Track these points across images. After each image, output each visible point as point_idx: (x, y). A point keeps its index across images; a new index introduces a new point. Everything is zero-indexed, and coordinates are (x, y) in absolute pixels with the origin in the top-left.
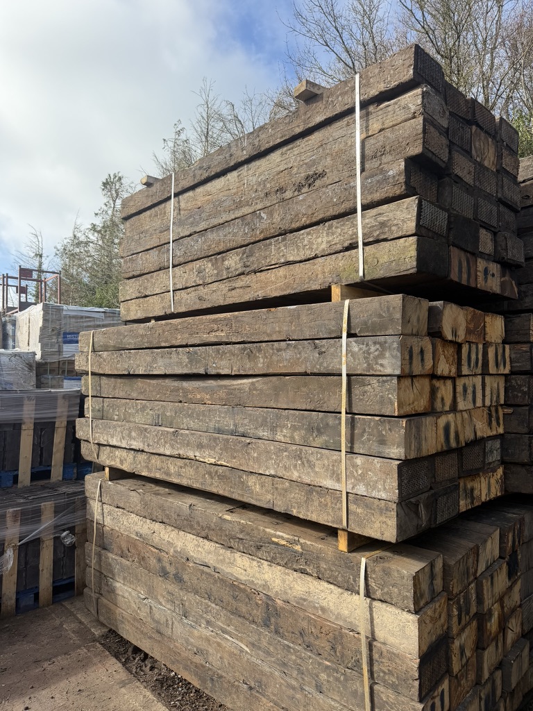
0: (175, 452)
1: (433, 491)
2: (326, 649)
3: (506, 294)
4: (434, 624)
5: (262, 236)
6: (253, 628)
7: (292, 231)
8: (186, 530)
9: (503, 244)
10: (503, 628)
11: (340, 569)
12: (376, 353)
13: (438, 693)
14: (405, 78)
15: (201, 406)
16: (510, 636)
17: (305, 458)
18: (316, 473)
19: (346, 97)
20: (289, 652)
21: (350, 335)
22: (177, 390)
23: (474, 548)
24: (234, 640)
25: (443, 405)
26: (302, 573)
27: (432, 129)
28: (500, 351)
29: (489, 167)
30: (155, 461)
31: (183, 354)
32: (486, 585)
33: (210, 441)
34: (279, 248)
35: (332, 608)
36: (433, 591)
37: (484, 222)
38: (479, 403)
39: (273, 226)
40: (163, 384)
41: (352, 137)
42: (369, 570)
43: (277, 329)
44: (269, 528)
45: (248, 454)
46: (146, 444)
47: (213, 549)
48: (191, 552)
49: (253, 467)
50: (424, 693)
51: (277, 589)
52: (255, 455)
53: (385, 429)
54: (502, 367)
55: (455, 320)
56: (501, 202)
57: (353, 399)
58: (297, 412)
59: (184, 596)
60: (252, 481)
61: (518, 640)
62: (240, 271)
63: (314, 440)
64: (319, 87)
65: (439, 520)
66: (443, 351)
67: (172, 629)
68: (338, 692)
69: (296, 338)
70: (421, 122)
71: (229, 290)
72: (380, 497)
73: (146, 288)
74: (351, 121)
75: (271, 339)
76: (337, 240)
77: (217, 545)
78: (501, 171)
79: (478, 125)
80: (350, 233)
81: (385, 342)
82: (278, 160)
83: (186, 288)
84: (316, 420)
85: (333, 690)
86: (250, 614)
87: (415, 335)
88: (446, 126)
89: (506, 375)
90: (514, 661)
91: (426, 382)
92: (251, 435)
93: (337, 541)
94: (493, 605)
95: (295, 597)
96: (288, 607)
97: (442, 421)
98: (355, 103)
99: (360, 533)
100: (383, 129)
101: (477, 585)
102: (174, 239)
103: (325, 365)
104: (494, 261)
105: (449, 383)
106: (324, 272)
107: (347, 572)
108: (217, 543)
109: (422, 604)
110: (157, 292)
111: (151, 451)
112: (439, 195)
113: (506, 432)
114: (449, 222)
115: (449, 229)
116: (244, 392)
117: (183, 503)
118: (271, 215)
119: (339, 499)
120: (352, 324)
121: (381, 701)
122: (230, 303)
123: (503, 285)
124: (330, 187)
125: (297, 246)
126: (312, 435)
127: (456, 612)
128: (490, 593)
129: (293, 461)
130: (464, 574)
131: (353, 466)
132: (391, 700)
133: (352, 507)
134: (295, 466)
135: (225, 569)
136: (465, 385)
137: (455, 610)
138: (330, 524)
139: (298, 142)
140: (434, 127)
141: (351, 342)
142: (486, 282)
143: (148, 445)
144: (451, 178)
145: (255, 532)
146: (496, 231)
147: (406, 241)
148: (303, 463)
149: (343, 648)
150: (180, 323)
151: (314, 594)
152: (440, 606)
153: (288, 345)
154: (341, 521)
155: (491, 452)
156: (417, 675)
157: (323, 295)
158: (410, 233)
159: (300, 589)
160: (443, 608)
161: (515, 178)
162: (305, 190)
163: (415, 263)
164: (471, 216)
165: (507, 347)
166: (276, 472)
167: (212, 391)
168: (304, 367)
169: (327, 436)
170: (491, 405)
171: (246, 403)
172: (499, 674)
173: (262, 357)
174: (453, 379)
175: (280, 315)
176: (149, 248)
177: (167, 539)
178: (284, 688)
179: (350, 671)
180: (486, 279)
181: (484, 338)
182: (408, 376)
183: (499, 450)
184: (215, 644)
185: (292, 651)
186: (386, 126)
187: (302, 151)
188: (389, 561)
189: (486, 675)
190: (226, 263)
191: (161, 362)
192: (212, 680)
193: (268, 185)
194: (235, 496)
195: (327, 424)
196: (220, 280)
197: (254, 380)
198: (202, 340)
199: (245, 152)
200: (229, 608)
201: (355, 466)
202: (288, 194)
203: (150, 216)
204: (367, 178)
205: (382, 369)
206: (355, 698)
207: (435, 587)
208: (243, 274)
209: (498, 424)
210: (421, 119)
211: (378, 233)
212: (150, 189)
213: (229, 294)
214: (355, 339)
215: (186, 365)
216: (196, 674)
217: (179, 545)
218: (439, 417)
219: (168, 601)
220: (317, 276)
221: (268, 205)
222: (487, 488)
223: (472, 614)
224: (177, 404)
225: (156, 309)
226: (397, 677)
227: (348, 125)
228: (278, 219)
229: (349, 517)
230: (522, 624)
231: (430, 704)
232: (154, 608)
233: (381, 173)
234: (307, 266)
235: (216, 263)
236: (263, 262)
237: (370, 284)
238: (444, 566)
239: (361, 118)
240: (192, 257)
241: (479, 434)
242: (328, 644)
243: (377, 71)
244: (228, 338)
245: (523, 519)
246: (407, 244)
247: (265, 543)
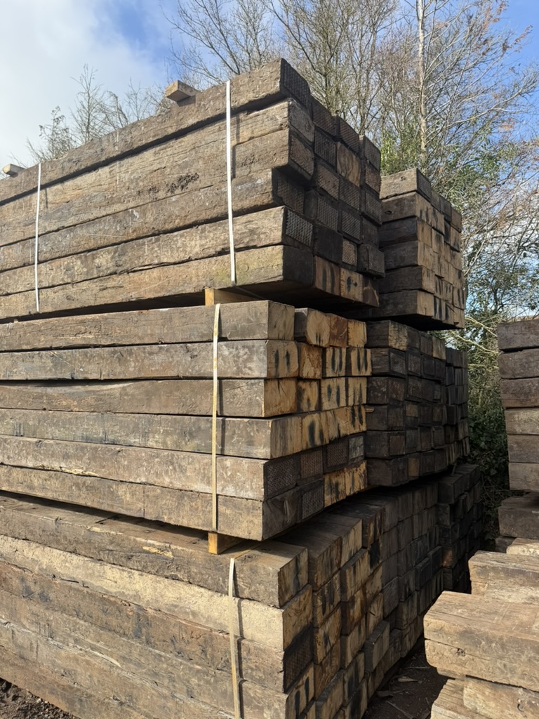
0: (39, 464)
1: (299, 488)
2: (197, 653)
3: (368, 303)
4: (299, 616)
5: (134, 236)
6: (124, 641)
7: (166, 232)
8: (52, 545)
9: (365, 256)
10: (365, 613)
11: (210, 572)
12: (245, 357)
13: (303, 682)
14: (272, 90)
15: (68, 414)
16: (372, 620)
17: (177, 463)
18: (187, 477)
19: (218, 103)
20: (161, 661)
21: (221, 339)
22: (41, 396)
23: (337, 540)
24: (103, 656)
25: (309, 405)
26: (173, 579)
27: (298, 142)
28: (362, 355)
29: (353, 182)
30: (16, 474)
31: (47, 357)
32: (349, 574)
33: (76, 450)
34: (153, 249)
35: (203, 611)
36: (297, 585)
37: (348, 235)
38: (343, 403)
39: (147, 225)
40: (24, 390)
41: (224, 143)
42: (237, 570)
43: (149, 332)
44: (140, 537)
45: (118, 462)
46: (6, 456)
47: (81, 563)
48: (57, 569)
49: (123, 476)
50: (288, 684)
51: (148, 598)
52: (126, 463)
53: (253, 430)
54: (364, 369)
55: (319, 325)
56: (365, 216)
57: (224, 402)
58: (169, 417)
59: (50, 616)
60: (122, 490)
61: (379, 623)
62: (112, 270)
63: (186, 444)
64: (192, 89)
65: (305, 515)
66: (308, 355)
67: (37, 652)
68: (209, 694)
69: (168, 341)
70: (287, 134)
71: (100, 290)
72: (247, 497)
73: (8, 286)
74: (222, 126)
75: (142, 342)
76: (209, 244)
77: (86, 559)
78: (364, 187)
79: (343, 142)
80: (222, 238)
81: (253, 346)
82: (151, 159)
83: (53, 286)
84: (188, 424)
85: (204, 693)
86: (121, 627)
87: (282, 340)
88: (312, 140)
89: (367, 377)
90: (375, 643)
91: (292, 384)
92: (122, 443)
93: (208, 544)
94: (355, 593)
95: (167, 605)
96: (159, 615)
97: (307, 421)
98: (226, 109)
99: (229, 534)
100: (253, 138)
101: (341, 575)
102: (40, 233)
103: (197, 368)
104: (358, 272)
105: (315, 384)
106: (198, 276)
107: (217, 574)
108: (86, 556)
109: (287, 598)
110: (20, 290)
111: (12, 464)
112: (305, 207)
113: (367, 430)
114: (314, 233)
115: (314, 240)
116: (114, 398)
117: (49, 517)
118: (144, 213)
119: (210, 502)
120: (223, 329)
121: (249, 697)
122: (102, 303)
123: (365, 294)
124: (202, 190)
125: (171, 248)
126: (184, 440)
127: (320, 603)
128: (352, 582)
129: (165, 467)
130: (328, 566)
131: (223, 468)
132: (258, 695)
133: (222, 508)
134: (167, 472)
135: (94, 583)
136: (329, 386)
137: (319, 601)
138: (200, 528)
139: (171, 143)
140: (300, 141)
141: (222, 346)
142: (349, 290)
143: (9, 458)
144: (316, 190)
145: (126, 542)
146: (360, 243)
147: (273, 249)
148: (174, 469)
149: (213, 650)
150: (43, 324)
151: (185, 599)
152: (304, 599)
153: (161, 348)
154: (211, 523)
155: (355, 448)
156: (281, 667)
157: (196, 299)
158: (276, 242)
159: (171, 596)
160: (308, 599)
161: (377, 194)
162: (178, 191)
163: (281, 271)
164: (335, 228)
165: (369, 351)
166: (147, 479)
167: (79, 398)
168: (176, 370)
169: (199, 439)
170: (354, 405)
171: (117, 409)
172: (361, 656)
173: (133, 361)
174: (319, 381)
175: (152, 317)
176: (11, 241)
177: (31, 557)
178: (155, 699)
179: (220, 672)
180: (349, 288)
181: (348, 343)
182: (274, 379)
183: (362, 447)
184: (84, 663)
185: (163, 659)
186: (255, 135)
187: (175, 152)
188: (256, 560)
189: (349, 659)
190: (97, 261)
191: (21, 366)
192: (81, 700)
193: (141, 184)
194: (105, 507)
195: (200, 428)
196: (90, 279)
197: (126, 385)
198: (68, 343)
199: (117, 148)
200: (99, 623)
201: (224, 468)
202: (161, 194)
203: (14, 208)
204: (237, 185)
205: (250, 372)
206: (225, 698)
207: (300, 581)
208: (115, 273)
209: (361, 422)
210: (286, 131)
211: (248, 240)
212: (14, 179)
213: (101, 294)
214: (225, 343)
215: (50, 370)
216: (64, 697)
217: (45, 562)
218: (304, 417)
219: (32, 623)
220: (191, 279)
221: (141, 204)
222: (351, 482)
223: (336, 603)
224: (40, 412)
225: (19, 308)
226: (264, 673)
227: (220, 130)
228: (151, 219)
229: (219, 519)
230: (384, 608)
231: (294, 693)
232: (17, 633)
233: (250, 181)
234: (182, 268)
235: (86, 260)
236: (136, 262)
237: (241, 289)
238: (308, 560)
239: (232, 124)
240: (60, 253)
241: (343, 432)
242: (199, 647)
243: (247, 80)
244: (97, 341)
245: (384, 509)
246: (274, 252)
247: (136, 553)
